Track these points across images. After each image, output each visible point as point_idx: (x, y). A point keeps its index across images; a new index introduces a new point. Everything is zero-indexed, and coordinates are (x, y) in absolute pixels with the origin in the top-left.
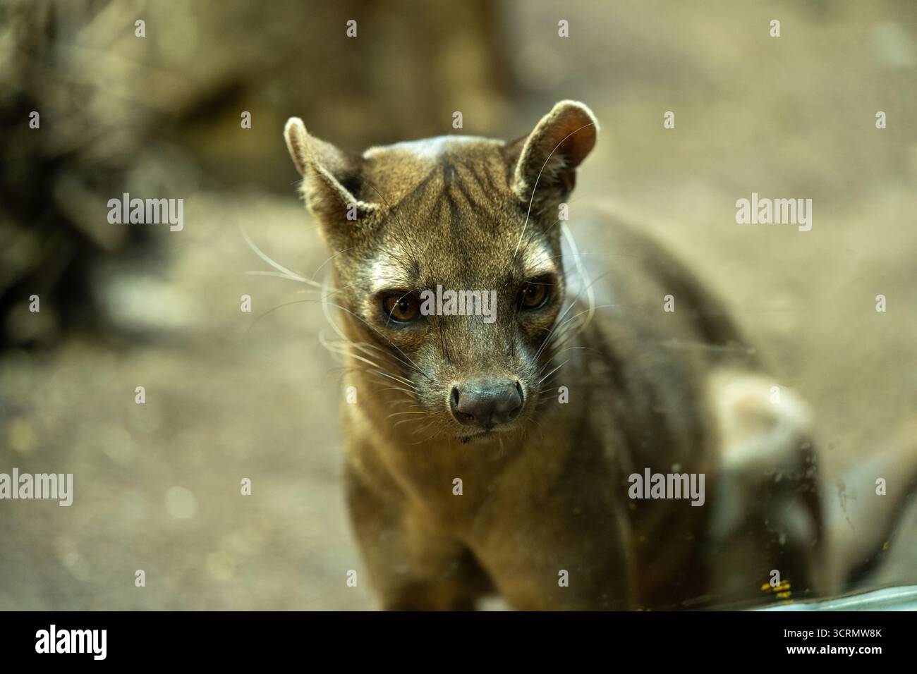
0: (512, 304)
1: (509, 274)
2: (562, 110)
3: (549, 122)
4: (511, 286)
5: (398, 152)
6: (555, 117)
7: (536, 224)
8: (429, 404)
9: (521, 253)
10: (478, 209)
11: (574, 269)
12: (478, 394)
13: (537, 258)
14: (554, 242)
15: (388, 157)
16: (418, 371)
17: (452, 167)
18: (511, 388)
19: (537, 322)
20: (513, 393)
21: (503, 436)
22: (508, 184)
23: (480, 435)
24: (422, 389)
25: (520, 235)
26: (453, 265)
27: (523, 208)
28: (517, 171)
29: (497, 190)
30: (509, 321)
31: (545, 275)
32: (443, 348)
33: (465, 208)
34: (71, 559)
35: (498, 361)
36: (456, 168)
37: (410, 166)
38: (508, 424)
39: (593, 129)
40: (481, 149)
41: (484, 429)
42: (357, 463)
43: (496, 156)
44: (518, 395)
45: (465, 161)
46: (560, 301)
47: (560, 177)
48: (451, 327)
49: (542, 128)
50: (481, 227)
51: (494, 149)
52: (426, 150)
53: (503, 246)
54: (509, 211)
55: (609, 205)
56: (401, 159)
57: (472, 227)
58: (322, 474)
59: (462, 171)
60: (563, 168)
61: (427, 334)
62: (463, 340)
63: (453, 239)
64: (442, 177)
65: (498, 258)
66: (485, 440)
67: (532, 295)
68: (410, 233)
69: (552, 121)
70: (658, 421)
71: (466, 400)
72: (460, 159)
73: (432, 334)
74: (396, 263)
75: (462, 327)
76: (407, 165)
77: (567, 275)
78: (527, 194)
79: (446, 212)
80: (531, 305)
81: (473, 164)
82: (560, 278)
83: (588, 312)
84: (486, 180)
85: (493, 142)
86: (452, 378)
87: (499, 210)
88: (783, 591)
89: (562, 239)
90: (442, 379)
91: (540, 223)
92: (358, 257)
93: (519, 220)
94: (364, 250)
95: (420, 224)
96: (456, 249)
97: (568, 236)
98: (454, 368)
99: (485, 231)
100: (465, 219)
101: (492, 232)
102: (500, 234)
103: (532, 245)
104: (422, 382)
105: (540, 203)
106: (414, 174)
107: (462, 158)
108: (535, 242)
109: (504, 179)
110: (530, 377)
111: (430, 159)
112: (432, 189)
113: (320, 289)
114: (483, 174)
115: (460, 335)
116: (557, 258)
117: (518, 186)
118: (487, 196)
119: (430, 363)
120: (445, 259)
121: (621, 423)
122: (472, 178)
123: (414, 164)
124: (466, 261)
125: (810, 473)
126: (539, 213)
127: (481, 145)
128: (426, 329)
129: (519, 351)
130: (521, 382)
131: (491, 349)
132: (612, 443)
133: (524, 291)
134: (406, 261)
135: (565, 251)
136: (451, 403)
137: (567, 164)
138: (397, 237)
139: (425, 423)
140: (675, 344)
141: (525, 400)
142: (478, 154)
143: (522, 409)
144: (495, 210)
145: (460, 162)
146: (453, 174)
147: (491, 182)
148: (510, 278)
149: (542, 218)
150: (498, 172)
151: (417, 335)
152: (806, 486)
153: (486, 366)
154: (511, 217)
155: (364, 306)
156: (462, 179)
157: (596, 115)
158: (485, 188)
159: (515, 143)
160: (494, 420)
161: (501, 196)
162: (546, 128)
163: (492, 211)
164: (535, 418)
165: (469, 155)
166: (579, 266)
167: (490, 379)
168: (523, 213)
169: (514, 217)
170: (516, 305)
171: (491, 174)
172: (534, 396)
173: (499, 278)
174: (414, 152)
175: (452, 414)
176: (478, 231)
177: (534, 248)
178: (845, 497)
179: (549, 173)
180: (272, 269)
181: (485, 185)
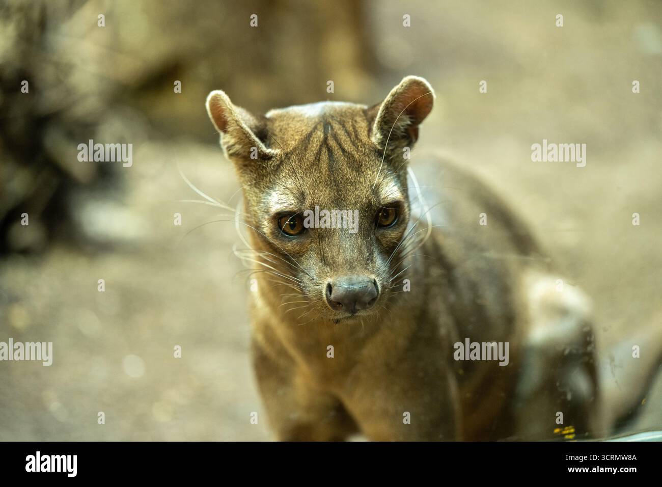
0: (371, 223)
1: (369, 202)
2: (408, 83)
3: (398, 91)
4: (370, 210)
5: (291, 113)
6: (403, 87)
7: (389, 166)
8: (310, 295)
9: (378, 186)
10: (347, 154)
11: (416, 198)
12: (346, 288)
13: (390, 190)
14: (402, 178)
15: (285, 116)
16: (303, 272)
17: (330, 124)
18: (370, 284)
19: (389, 236)
20: (371, 288)
21: (364, 319)
22: (369, 136)
23: (347, 318)
24: (305, 284)
25: (377, 174)
26: (329, 194)
27: (379, 153)
28: (375, 126)
29: (361, 141)
30: (368, 236)
31: (395, 202)
32: (321, 255)
33: (338, 153)
34: (54, 405)
35: (361, 264)
36: (332, 124)
37: (300, 122)
38: (367, 310)
39: (430, 96)
40: (350, 111)
41: (350, 313)
42: (260, 338)
43: (361, 116)
44: (375, 289)
45: (339, 119)
46: (406, 221)
47: (406, 130)
48: (327, 239)
49: (393, 95)
50: (349, 167)
51: (359, 111)
52: (312, 111)
53: (365, 181)
54: (370, 155)
55: (445, 153)
56: (294, 118)
57: (343, 168)
58: (236, 346)
59: (336, 126)
60: (408, 125)
61: (310, 244)
62: (335, 249)
63: (329, 176)
64: (323, 131)
65: (361, 190)
66: (351, 322)
67: (387, 217)
68: (300, 171)
69: (401, 91)
70: (479, 310)
71: (337, 292)
72: (335, 118)
73: (313, 245)
74: (288, 193)
75: (335, 239)
76: (298, 122)
77: (411, 203)
78: (382, 143)
79: (325, 157)
80: (385, 224)
81: (344, 122)
82: (406, 205)
83: (428, 229)
84: (353, 133)
85: (359, 106)
86: (327, 276)
87: (362, 155)
88: (569, 434)
89: (408, 176)
90: (320, 277)
91: (391, 165)
92: (262, 189)
93: (377, 162)
94: (266, 184)
95: (307, 165)
96: (331, 183)
97: (412, 174)
98: (328, 269)
99: (352, 170)
100: (337, 161)
101: (357, 171)
102: (363, 173)
103: (386, 180)
104: (306, 279)
105: (392, 150)
106: (303, 128)
107: (337, 118)
108: (388, 179)
109: (366, 133)
110: (383, 276)
111: (314, 118)
112: (316, 140)
113: (234, 213)
114: (351, 128)
115: (333, 246)
116: (404, 190)
117: (376, 138)
118: (354, 145)
119: (312, 266)
120: (324, 190)
121: (452, 310)
122: (343, 132)
123: (302, 121)
124: (338, 192)
125: (589, 349)
126: (391, 158)
127: (350, 108)
128: (309, 241)
129: (376, 257)
130: (377, 280)
131: (356, 255)
132: (445, 324)
133: (380, 214)
134: (295, 191)
135: (410, 186)
136: (326, 295)
137: (411, 122)
138: (290, 174)
139: (308, 309)
140: (492, 254)
141: (380, 293)
142: (348, 114)
143: (378, 300)
144: (360, 156)
145: (335, 120)
146: (330, 129)
147: (356, 135)
148: (370, 204)
149: (393, 161)
150: (362, 127)
151: (302, 245)
152: (586, 359)
153: (352, 268)
154: (371, 160)
155: (264, 225)
156: (336, 132)
157: (433, 87)
158: (352, 139)
159: (374, 107)
160: (358, 307)
161: (364, 144)
162: (396, 96)
163: (357, 156)
164: (388, 307)
165: (342, 116)
166: (420, 196)
167: (355, 277)
168: (380, 157)
169: (373, 160)
170: (374, 224)
171: (357, 129)
172: (386, 290)
173: (362, 205)
174: (303, 112)
175: (327, 303)
176: (347, 170)
177: (387, 183)
178: (615, 366)
179: (398, 128)
180: (201, 198)
181: (352, 137)
